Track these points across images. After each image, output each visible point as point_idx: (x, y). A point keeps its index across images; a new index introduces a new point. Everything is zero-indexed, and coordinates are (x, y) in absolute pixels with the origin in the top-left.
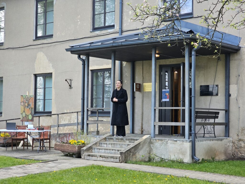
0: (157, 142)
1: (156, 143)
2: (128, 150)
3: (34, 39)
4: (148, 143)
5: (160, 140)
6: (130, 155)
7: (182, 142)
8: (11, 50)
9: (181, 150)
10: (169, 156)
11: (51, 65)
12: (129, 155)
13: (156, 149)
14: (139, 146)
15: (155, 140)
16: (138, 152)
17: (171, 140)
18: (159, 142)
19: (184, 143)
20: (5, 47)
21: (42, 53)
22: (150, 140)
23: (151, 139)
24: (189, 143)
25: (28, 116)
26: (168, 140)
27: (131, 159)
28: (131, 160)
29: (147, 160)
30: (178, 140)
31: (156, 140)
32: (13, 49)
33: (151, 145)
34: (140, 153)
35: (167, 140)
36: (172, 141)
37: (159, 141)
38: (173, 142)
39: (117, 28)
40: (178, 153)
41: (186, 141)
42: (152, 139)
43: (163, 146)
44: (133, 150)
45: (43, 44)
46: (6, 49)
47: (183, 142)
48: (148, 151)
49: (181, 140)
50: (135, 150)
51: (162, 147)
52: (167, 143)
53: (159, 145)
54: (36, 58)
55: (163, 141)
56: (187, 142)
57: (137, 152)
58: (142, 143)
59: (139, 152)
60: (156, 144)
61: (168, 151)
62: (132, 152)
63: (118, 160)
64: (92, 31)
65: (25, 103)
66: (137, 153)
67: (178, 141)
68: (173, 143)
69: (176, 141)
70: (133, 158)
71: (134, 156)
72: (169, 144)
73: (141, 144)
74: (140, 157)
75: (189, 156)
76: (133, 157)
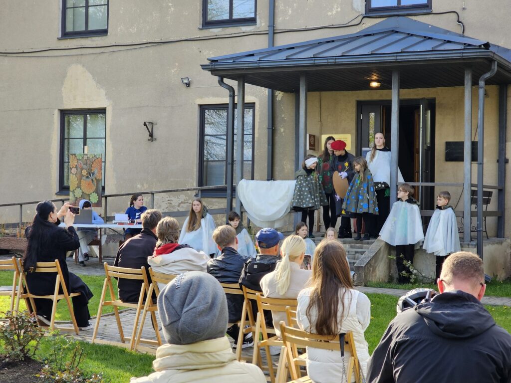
2: (368, 262)
3: (59, 36)
11: (103, 92)
12: (369, 272)
21: (80, 67)
25: (89, 195)
28: (371, 280)
29: (387, 280)
32: (5, 55)
39: (262, 23)
44: (373, 261)
45: (84, 48)
54: (65, 77)
57: (377, 265)
62: (372, 266)
64: (201, 27)
65: (82, 169)
66: (377, 268)
70: (373, 276)
71: (374, 273)
74: (379, 275)
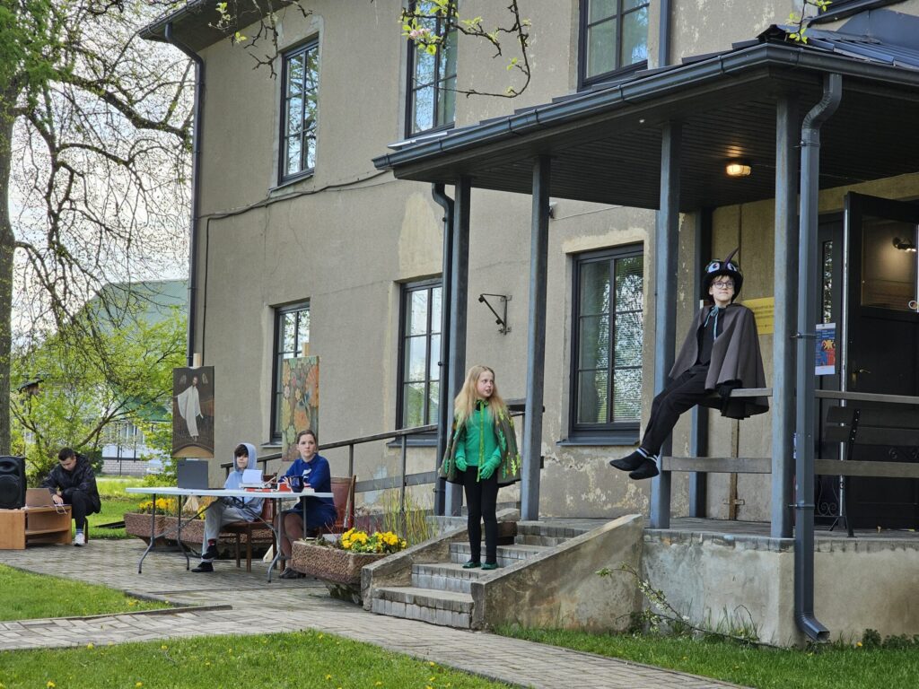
0: (667, 547)
1: (662, 551)
2: (508, 575)
4: (627, 548)
5: (675, 538)
6: (518, 598)
7: (754, 546)
8: (332, 195)
9: (747, 585)
10: (707, 612)
12: (511, 599)
13: (662, 577)
14: (576, 562)
15: (656, 538)
16: (568, 587)
17: (713, 537)
18: (674, 545)
19: (762, 553)
20: (317, 183)
21: (420, 197)
22: (642, 538)
23: (644, 533)
24: (779, 554)
26: (705, 538)
27: (523, 617)
28: (525, 619)
29: (623, 625)
30: (741, 541)
31: (661, 540)
32: (338, 189)
33: (644, 558)
34: (578, 593)
35: (699, 537)
36: (720, 544)
37: (672, 542)
38: (721, 547)
40: (737, 599)
41: (768, 542)
42: (647, 533)
43: (684, 563)
44: (536, 575)
46: (322, 190)
47: (756, 548)
48: (625, 585)
49: (750, 540)
50: (547, 578)
51: (681, 567)
52: (699, 552)
53: (671, 558)
54: (402, 220)
55: (685, 544)
56: (771, 547)
57: (562, 585)
58: (590, 548)
59: (571, 590)
60: (661, 556)
61: (701, 588)
62: (530, 586)
63: (463, 619)
65: (295, 388)
66: (560, 593)
67: (737, 544)
68: (721, 553)
69: (731, 543)
70: (538, 612)
71: (545, 605)
72: (705, 557)
73: (582, 550)
74: (577, 611)
75: (777, 612)
76: (536, 607)
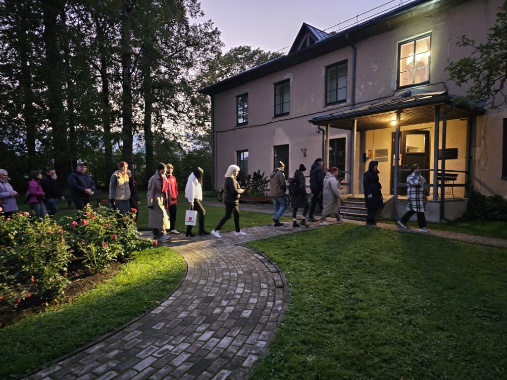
3: (273, 117)
11: (288, 138)
21: (280, 128)
39: (349, 101)
45: (281, 120)
54: (275, 133)
64: (324, 106)
